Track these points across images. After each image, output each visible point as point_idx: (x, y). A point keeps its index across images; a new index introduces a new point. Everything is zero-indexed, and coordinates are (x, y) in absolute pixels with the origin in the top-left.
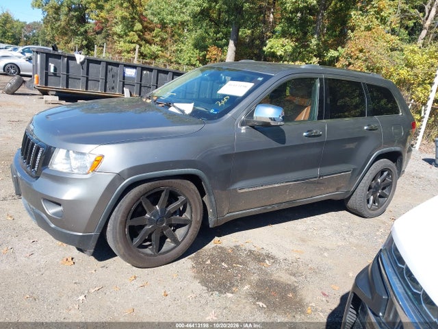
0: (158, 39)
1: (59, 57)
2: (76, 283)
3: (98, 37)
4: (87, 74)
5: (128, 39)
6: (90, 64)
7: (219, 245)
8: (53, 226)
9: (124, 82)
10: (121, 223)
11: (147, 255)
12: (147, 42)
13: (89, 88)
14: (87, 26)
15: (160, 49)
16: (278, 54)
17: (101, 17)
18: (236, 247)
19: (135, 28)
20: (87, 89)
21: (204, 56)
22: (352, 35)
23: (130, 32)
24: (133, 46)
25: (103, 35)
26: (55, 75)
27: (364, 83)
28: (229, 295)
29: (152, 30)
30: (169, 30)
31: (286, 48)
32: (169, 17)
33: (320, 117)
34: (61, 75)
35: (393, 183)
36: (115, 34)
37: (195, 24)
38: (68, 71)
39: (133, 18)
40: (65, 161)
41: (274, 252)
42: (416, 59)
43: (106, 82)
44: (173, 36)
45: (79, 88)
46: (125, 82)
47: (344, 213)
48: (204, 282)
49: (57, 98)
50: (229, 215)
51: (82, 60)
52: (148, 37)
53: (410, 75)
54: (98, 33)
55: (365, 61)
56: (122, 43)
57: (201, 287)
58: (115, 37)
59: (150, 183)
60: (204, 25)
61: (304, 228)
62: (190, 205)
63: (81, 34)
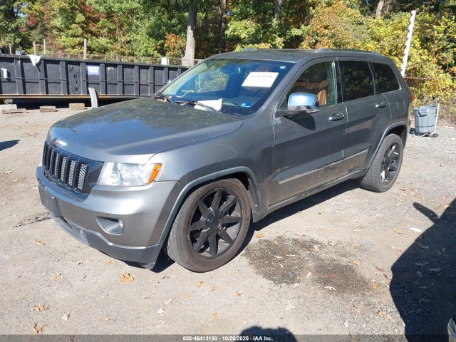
0: (105, 30)
1: (11, 60)
2: (146, 298)
3: (33, 32)
4: (46, 77)
5: (71, 32)
6: (47, 65)
7: (263, 238)
8: (111, 244)
9: (87, 82)
10: (184, 230)
11: (207, 258)
12: (93, 34)
13: (50, 92)
14: (18, 21)
15: (108, 41)
16: (242, 37)
17: (36, 10)
18: (280, 237)
19: (77, 20)
20: (47, 93)
21: (162, 45)
22: (313, 11)
23: (71, 24)
24: (77, 40)
25: (39, 29)
26: (9, 80)
27: (370, 63)
28: (296, 285)
29: (96, 21)
30: (116, 19)
31: (249, 30)
32: (117, 5)
33: (339, 101)
34: (17, 81)
35: (400, 156)
36: (55, 27)
37: (146, 12)
38: (23, 76)
39: (73, 9)
40: (114, 175)
41: (316, 237)
42: (382, 31)
43: (68, 83)
44: (122, 25)
45: (39, 93)
46: (89, 81)
47: (358, 190)
48: (269, 276)
49: (15, 106)
50: (270, 207)
51: (38, 61)
52: (93, 29)
53: (377, 48)
54: (31, 29)
55: (332, 37)
56: (64, 38)
57: (267, 281)
58: (55, 32)
59: (205, 186)
60: (156, 11)
61: (331, 210)
62: (240, 202)
63: (13, 31)
